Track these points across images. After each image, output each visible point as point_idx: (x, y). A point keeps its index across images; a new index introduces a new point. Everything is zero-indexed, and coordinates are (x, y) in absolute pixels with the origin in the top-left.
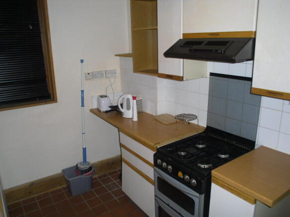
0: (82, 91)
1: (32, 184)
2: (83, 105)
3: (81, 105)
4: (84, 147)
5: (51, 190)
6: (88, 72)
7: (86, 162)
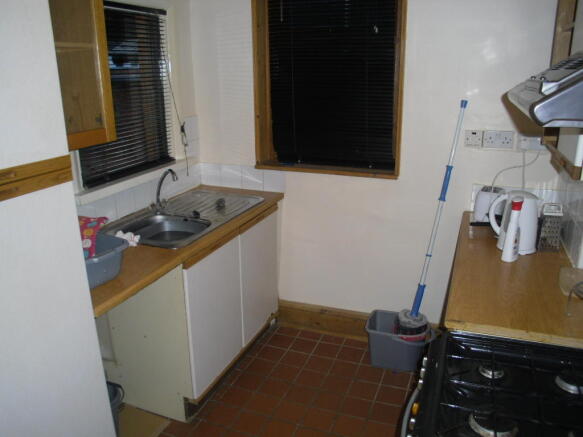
0: (449, 169)
1: (323, 311)
2: (442, 198)
3: (439, 196)
4: (422, 284)
5: (350, 337)
6: (473, 129)
7: (417, 314)
